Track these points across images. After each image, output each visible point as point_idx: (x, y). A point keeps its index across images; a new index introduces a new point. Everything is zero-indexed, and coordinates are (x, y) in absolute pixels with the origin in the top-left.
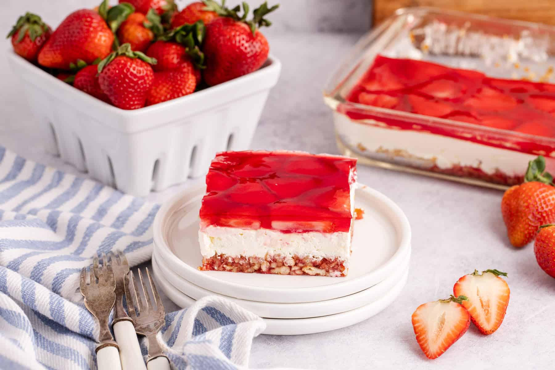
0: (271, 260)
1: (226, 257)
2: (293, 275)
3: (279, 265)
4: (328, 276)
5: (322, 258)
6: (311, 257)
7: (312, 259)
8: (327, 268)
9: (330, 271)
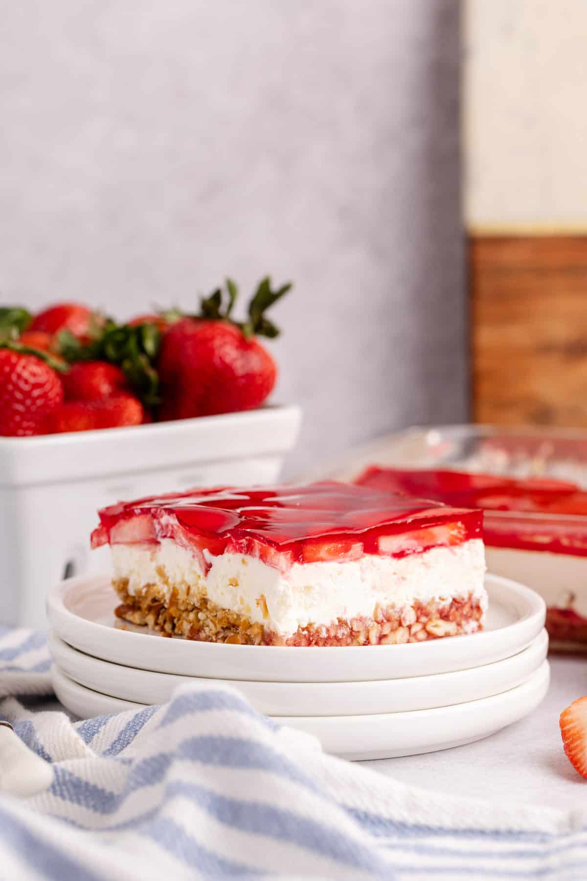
0: (384, 619)
1: (316, 629)
2: (412, 642)
3: (394, 628)
4: (460, 634)
5: (450, 600)
6: (437, 600)
7: (439, 603)
8: (458, 619)
9: (463, 622)
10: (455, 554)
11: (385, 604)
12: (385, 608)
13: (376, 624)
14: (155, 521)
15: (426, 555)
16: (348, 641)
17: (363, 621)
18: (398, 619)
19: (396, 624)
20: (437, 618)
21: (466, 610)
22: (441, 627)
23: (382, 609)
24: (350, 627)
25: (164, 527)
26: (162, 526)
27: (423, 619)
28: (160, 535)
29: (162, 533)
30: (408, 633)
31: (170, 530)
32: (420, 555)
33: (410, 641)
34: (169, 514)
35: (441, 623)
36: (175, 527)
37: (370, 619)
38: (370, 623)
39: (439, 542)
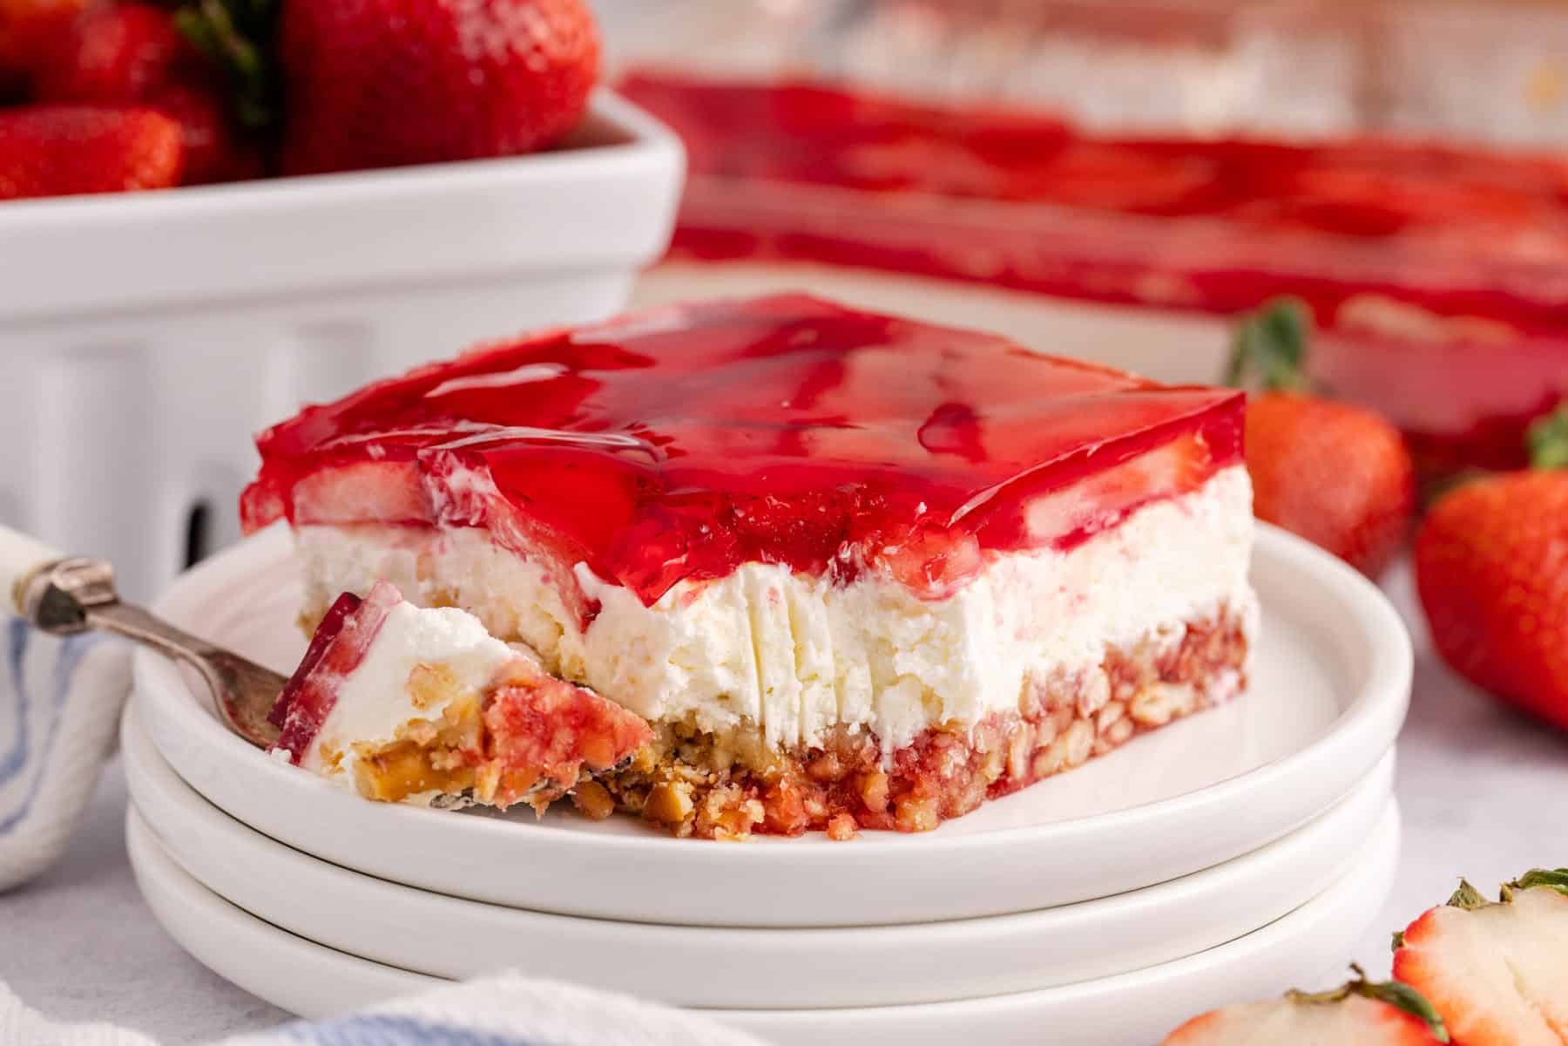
0: (1041, 709)
2: (1103, 753)
3: (1063, 727)
4: (1203, 709)
5: (1181, 631)
6: (1154, 636)
7: (1159, 644)
8: (1197, 671)
9: (1209, 680)
10: (1187, 513)
11: (1043, 669)
12: (1043, 684)
13: (1024, 725)
14: (429, 480)
15: (1129, 529)
16: (964, 780)
17: (998, 724)
18: (1072, 703)
19: (1068, 713)
20: (1152, 683)
21: (1214, 649)
22: (1159, 701)
23: (1037, 687)
24: (972, 747)
25: (458, 499)
26: (450, 495)
27: (1126, 691)
28: (445, 516)
29: (451, 513)
30: (1092, 729)
31: (476, 510)
32: (1115, 531)
33: (1097, 751)
34: (470, 467)
35: (1162, 691)
36: (491, 501)
37: (1012, 715)
38: (1012, 724)
39: (1156, 490)
